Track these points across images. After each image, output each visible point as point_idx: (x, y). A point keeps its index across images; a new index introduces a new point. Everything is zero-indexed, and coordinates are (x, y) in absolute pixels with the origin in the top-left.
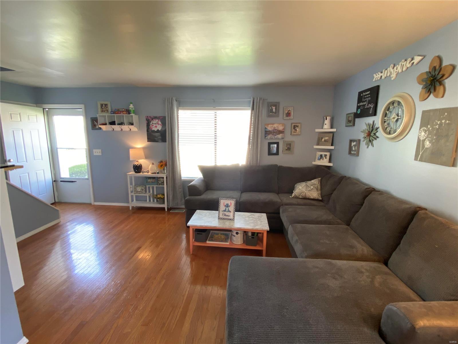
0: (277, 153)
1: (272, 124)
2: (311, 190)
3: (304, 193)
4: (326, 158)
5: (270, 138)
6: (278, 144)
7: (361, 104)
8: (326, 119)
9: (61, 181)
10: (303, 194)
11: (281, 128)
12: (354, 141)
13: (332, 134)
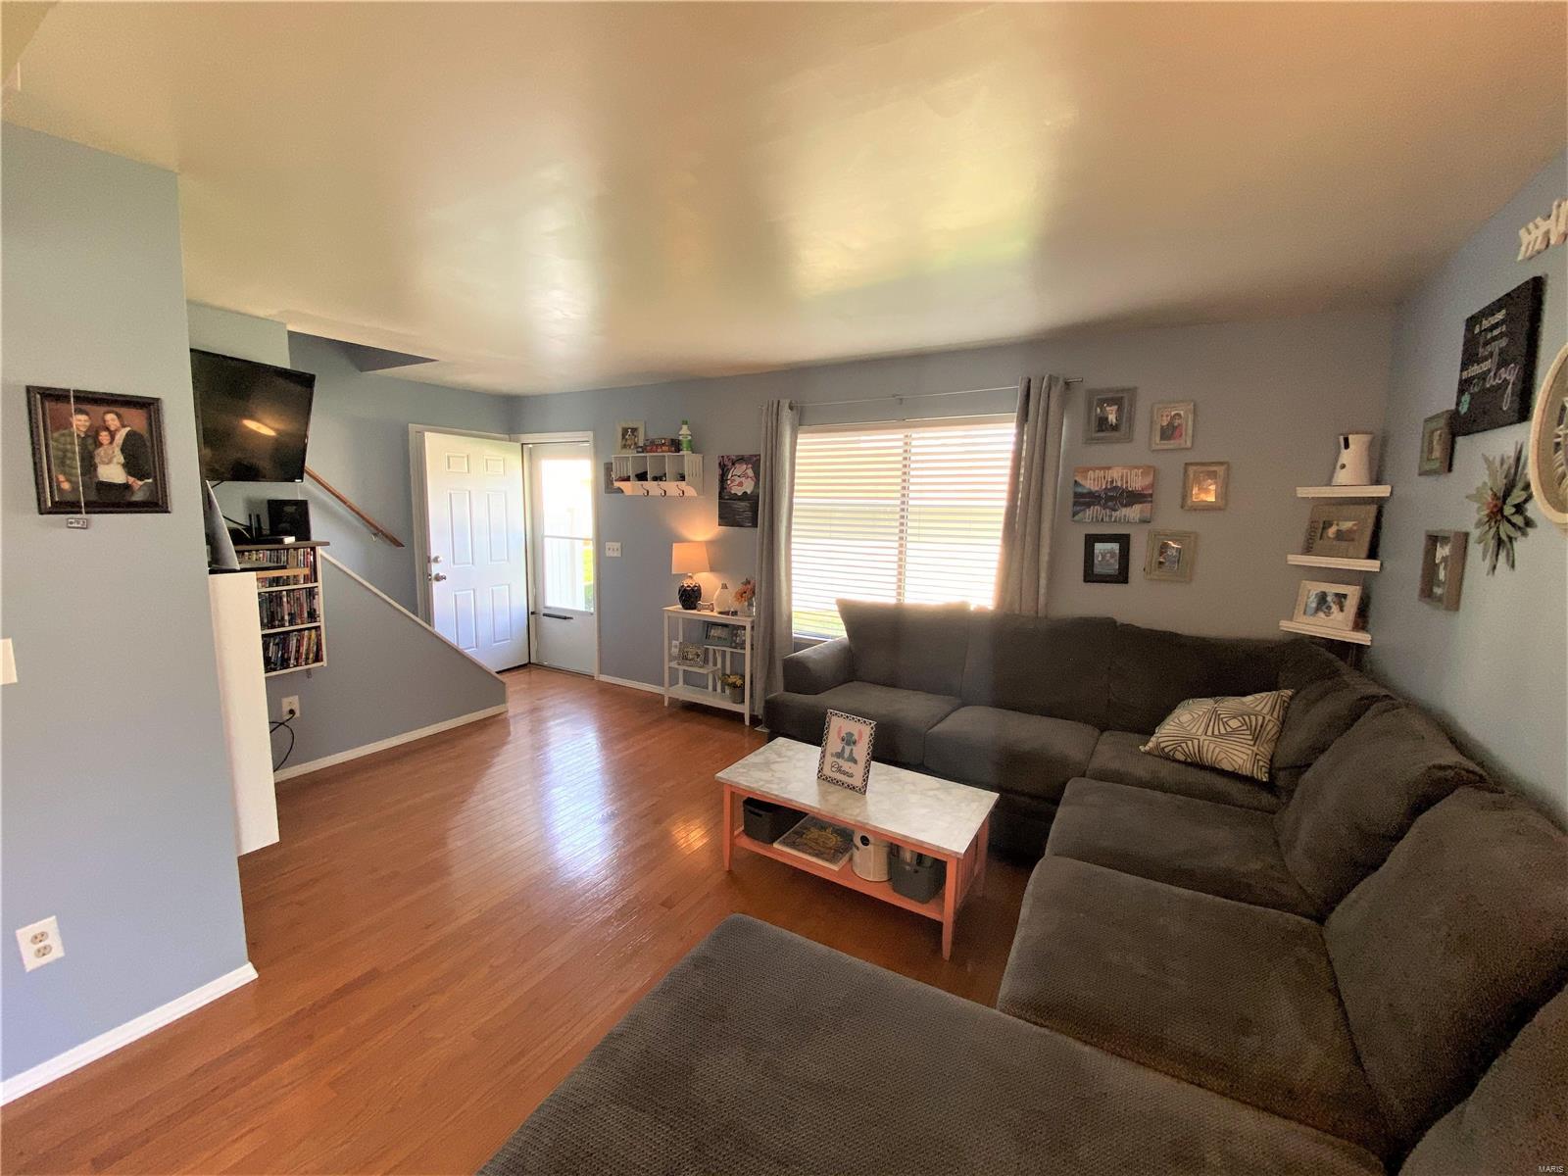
0: (1122, 577)
1: (1100, 469)
2: (1227, 733)
3: (1196, 742)
4: (1342, 610)
5: (1092, 519)
6: (1124, 540)
7: (1475, 370)
8: (1347, 446)
9: (545, 615)
10: (1191, 747)
11: (1137, 482)
12: (1445, 540)
13: (1373, 509)
